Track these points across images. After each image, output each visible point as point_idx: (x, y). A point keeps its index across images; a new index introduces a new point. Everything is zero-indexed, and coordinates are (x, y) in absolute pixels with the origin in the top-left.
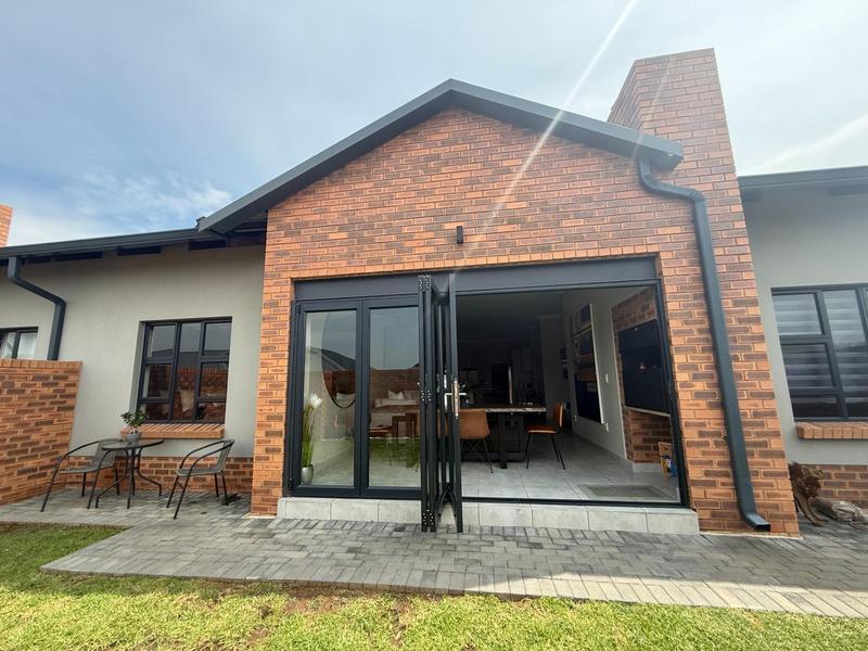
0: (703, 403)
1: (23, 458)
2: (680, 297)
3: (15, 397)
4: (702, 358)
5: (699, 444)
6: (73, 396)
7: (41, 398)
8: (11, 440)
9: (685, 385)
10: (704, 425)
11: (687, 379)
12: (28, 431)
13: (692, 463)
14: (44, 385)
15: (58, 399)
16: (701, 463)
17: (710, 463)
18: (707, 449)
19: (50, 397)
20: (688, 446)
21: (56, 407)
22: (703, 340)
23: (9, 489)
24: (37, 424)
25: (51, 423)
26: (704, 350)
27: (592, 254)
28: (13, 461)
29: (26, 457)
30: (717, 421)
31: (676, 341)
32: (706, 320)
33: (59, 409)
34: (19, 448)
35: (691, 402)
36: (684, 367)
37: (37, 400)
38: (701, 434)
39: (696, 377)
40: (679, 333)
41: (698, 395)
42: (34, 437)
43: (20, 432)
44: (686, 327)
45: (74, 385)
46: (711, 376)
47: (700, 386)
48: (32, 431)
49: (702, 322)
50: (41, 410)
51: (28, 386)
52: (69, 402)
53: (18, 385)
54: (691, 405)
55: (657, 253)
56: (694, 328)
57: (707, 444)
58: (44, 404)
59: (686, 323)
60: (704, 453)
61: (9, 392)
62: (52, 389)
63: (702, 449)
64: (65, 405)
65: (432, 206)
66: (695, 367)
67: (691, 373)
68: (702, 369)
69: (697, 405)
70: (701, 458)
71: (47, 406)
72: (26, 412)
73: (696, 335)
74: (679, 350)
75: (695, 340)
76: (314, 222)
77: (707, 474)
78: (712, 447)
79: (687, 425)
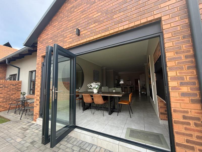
0: (187, 99)
1: (9, 101)
2: (173, 39)
3: (6, 89)
4: (188, 73)
5: (183, 123)
6: (20, 88)
7: (12, 89)
8: (6, 97)
9: (174, 88)
10: (187, 112)
11: (177, 85)
12: (10, 95)
13: (177, 133)
14: (13, 86)
15: (16, 89)
16: (184, 134)
17: (191, 135)
18: (188, 127)
19: (15, 88)
20: (175, 123)
21: (16, 90)
22: (189, 62)
23: (7, 107)
24: (12, 94)
25: (15, 94)
26: (189, 68)
27: (126, 27)
28: (7, 102)
29: (10, 101)
30: (197, 111)
31: (169, 64)
32: (191, 50)
33: (17, 91)
34: (8, 99)
35: (178, 98)
36: (174, 79)
37: (11, 89)
38: (184, 117)
39: (182, 84)
40: (171, 59)
41: (183, 94)
42: (11, 97)
43: (8, 96)
44: (176, 56)
45: (20, 86)
46: (194, 83)
47: (185, 89)
48: (11, 96)
49: (187, 52)
50: (12, 91)
51: (9, 86)
52: (19, 89)
53: (6, 86)
54: (179, 100)
55: (160, 18)
56: (182, 56)
57: (189, 124)
58: (13, 90)
59: (177, 53)
60: (186, 129)
61: (4, 87)
62: (15, 87)
63: (185, 126)
64: (18, 90)
65: (72, 24)
66: (182, 78)
67: (179, 82)
68: (187, 79)
69: (183, 100)
70: (184, 131)
71: (14, 90)
72: (9, 92)
73: (184, 59)
74: (171, 69)
75: (183, 63)
76: (46, 38)
77: (188, 141)
78: (192, 126)
79: (175, 111)
